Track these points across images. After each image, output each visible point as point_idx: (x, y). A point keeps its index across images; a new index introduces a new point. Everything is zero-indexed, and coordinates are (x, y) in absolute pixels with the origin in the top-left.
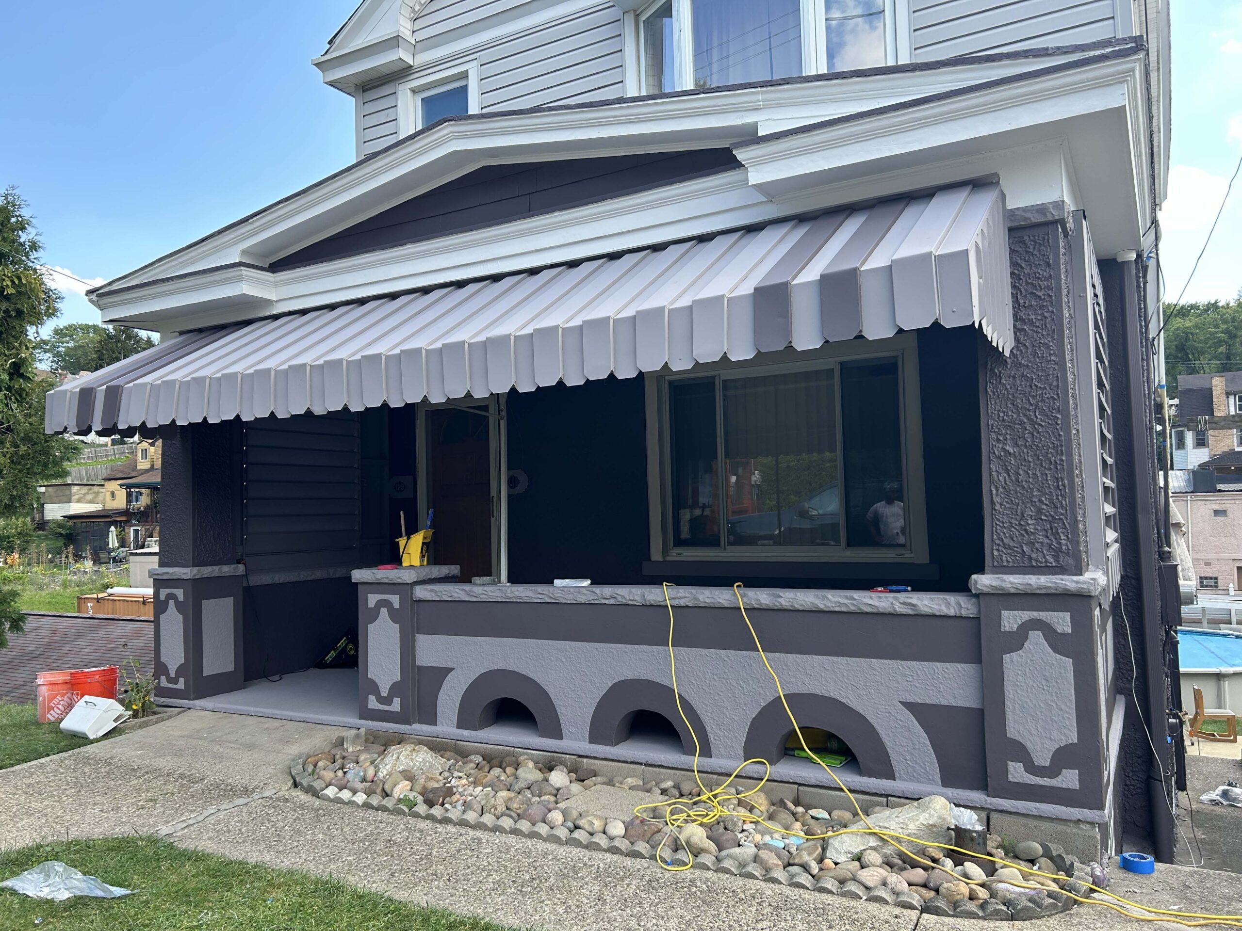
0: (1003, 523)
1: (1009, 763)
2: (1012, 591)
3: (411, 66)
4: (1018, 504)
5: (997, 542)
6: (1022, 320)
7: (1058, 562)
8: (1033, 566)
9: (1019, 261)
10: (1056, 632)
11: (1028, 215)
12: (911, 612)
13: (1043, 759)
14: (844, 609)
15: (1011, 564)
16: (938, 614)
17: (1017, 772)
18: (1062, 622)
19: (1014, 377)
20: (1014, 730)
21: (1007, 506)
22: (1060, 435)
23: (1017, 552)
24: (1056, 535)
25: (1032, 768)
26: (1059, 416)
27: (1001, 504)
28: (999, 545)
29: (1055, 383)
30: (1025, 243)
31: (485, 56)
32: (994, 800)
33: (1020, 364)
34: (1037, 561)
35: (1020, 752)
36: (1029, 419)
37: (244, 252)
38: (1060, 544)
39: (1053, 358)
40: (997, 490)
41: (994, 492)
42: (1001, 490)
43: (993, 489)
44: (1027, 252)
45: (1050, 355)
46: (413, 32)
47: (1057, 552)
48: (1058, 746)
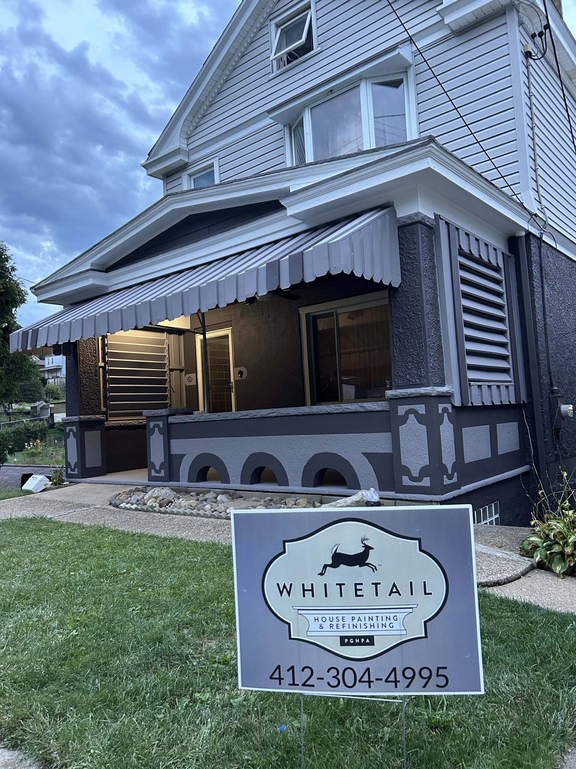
0: (399, 365)
1: (403, 476)
2: (401, 396)
3: (188, 163)
4: (404, 356)
5: (397, 374)
6: (404, 269)
7: (420, 381)
8: (411, 385)
9: (403, 242)
10: (419, 414)
11: (405, 220)
12: (364, 410)
13: (415, 473)
14: (338, 412)
15: (402, 384)
16: (374, 410)
17: (406, 481)
18: (421, 409)
19: (402, 297)
20: (405, 461)
21: (400, 357)
22: (420, 322)
23: (405, 378)
24: (419, 369)
25: (412, 479)
26: (420, 313)
27: (398, 357)
28: (397, 376)
29: (418, 298)
30: (405, 234)
31: (221, 154)
32: (398, 494)
33: (404, 290)
34: (412, 382)
35: (407, 471)
36: (408, 316)
37: (92, 264)
38: (421, 373)
39: (417, 286)
40: (396, 350)
41: (395, 351)
42: (398, 350)
43: (395, 350)
44: (406, 238)
45: (416, 285)
46: (188, 145)
47: (420, 377)
48: (421, 467)
